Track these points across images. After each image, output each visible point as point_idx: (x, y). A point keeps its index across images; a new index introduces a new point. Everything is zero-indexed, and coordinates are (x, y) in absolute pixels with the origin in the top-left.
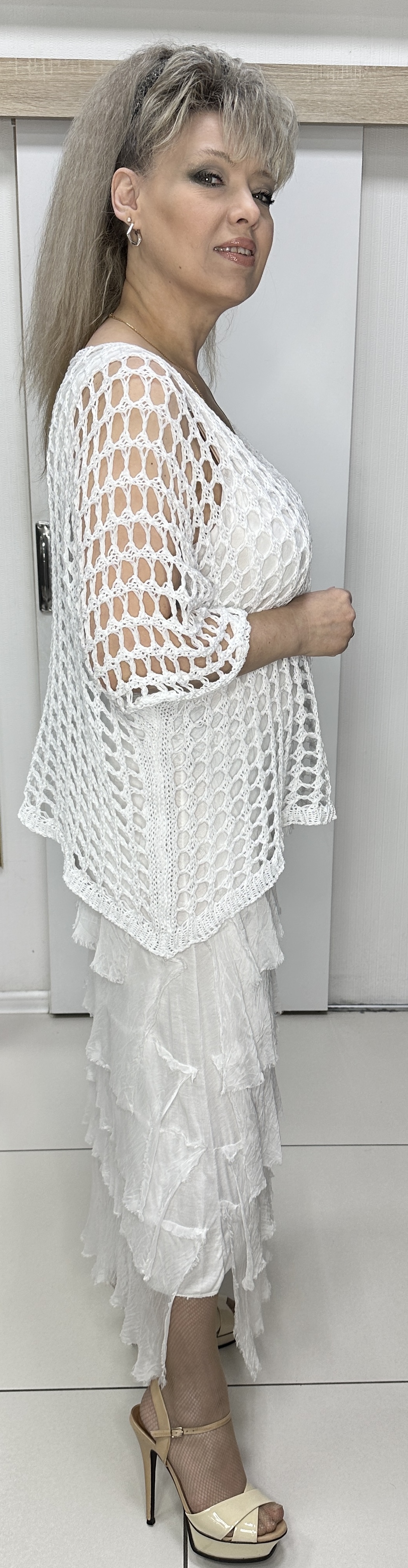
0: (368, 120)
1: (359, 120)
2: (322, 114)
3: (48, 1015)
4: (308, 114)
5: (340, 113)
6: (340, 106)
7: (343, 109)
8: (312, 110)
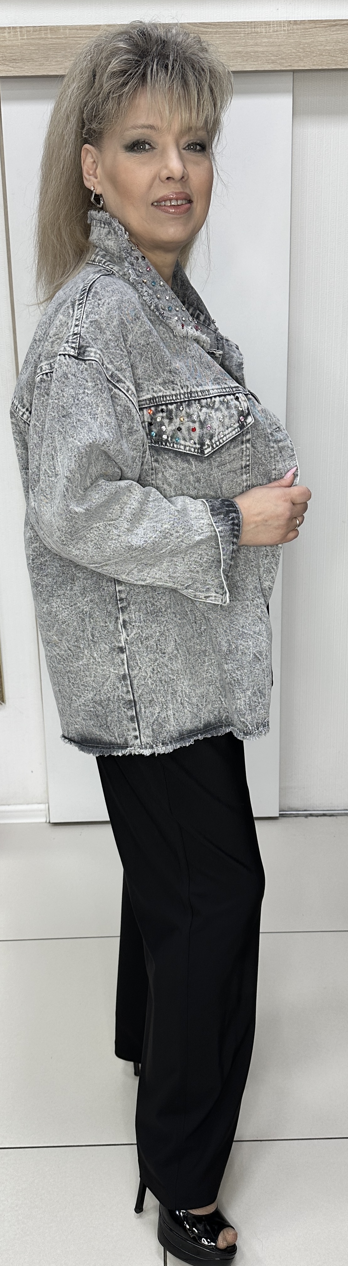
0: (294, 66)
1: (286, 67)
2: (255, 63)
3: (47, 824)
4: (243, 63)
5: (270, 61)
6: (270, 55)
7: (273, 58)
8: (247, 60)
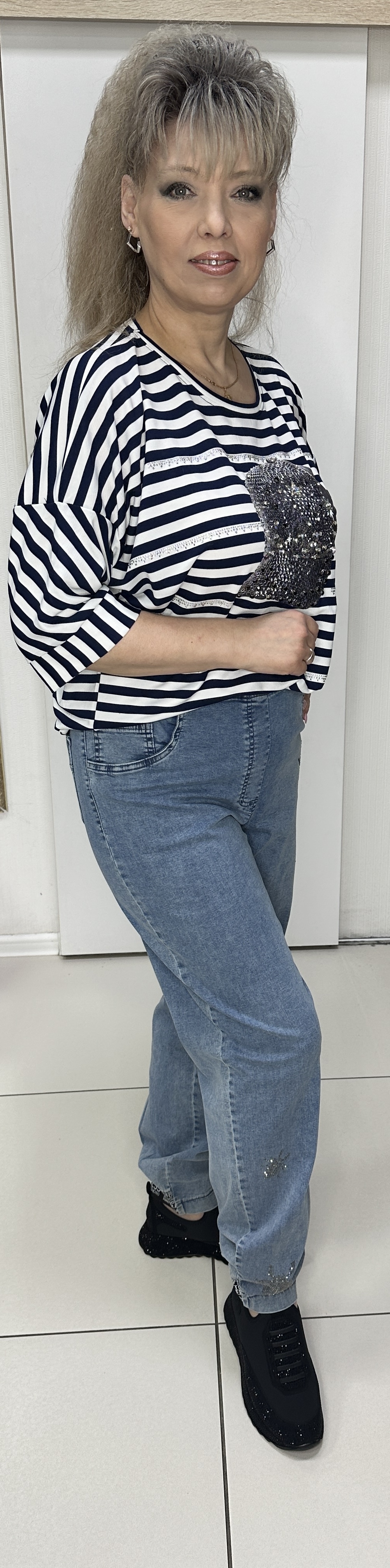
0: (373, 21)
1: (363, 21)
2: (325, 15)
3: (58, 957)
4: (310, 14)
5: (344, 13)
6: (343, 6)
7: (347, 9)
